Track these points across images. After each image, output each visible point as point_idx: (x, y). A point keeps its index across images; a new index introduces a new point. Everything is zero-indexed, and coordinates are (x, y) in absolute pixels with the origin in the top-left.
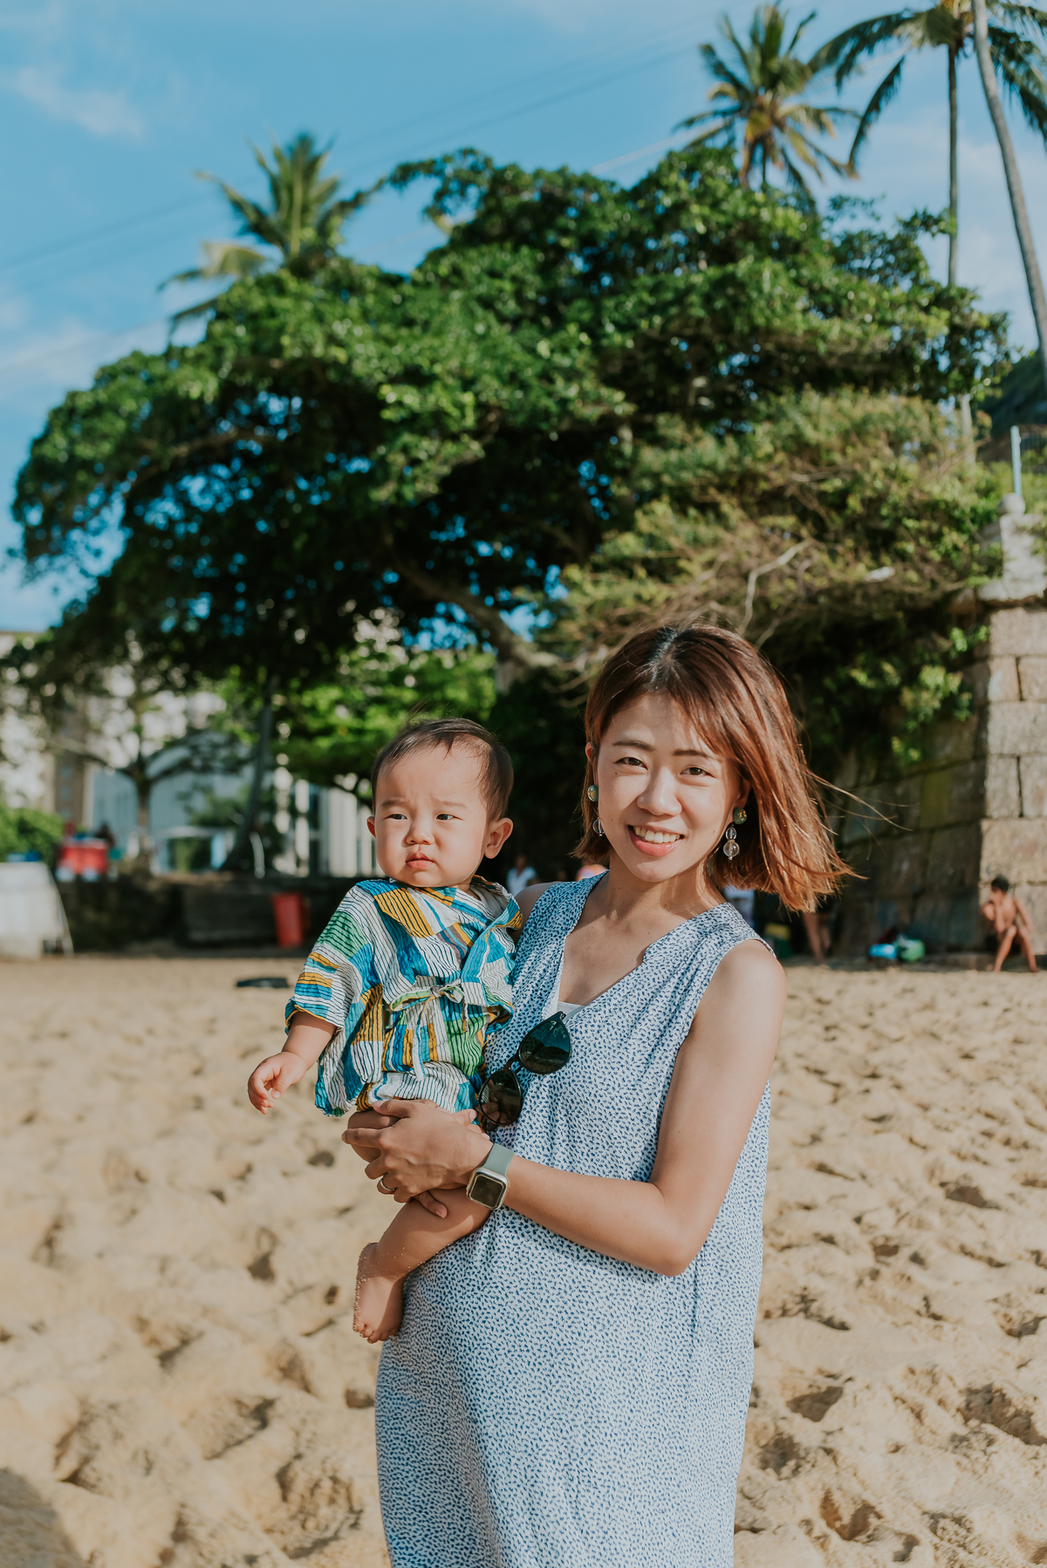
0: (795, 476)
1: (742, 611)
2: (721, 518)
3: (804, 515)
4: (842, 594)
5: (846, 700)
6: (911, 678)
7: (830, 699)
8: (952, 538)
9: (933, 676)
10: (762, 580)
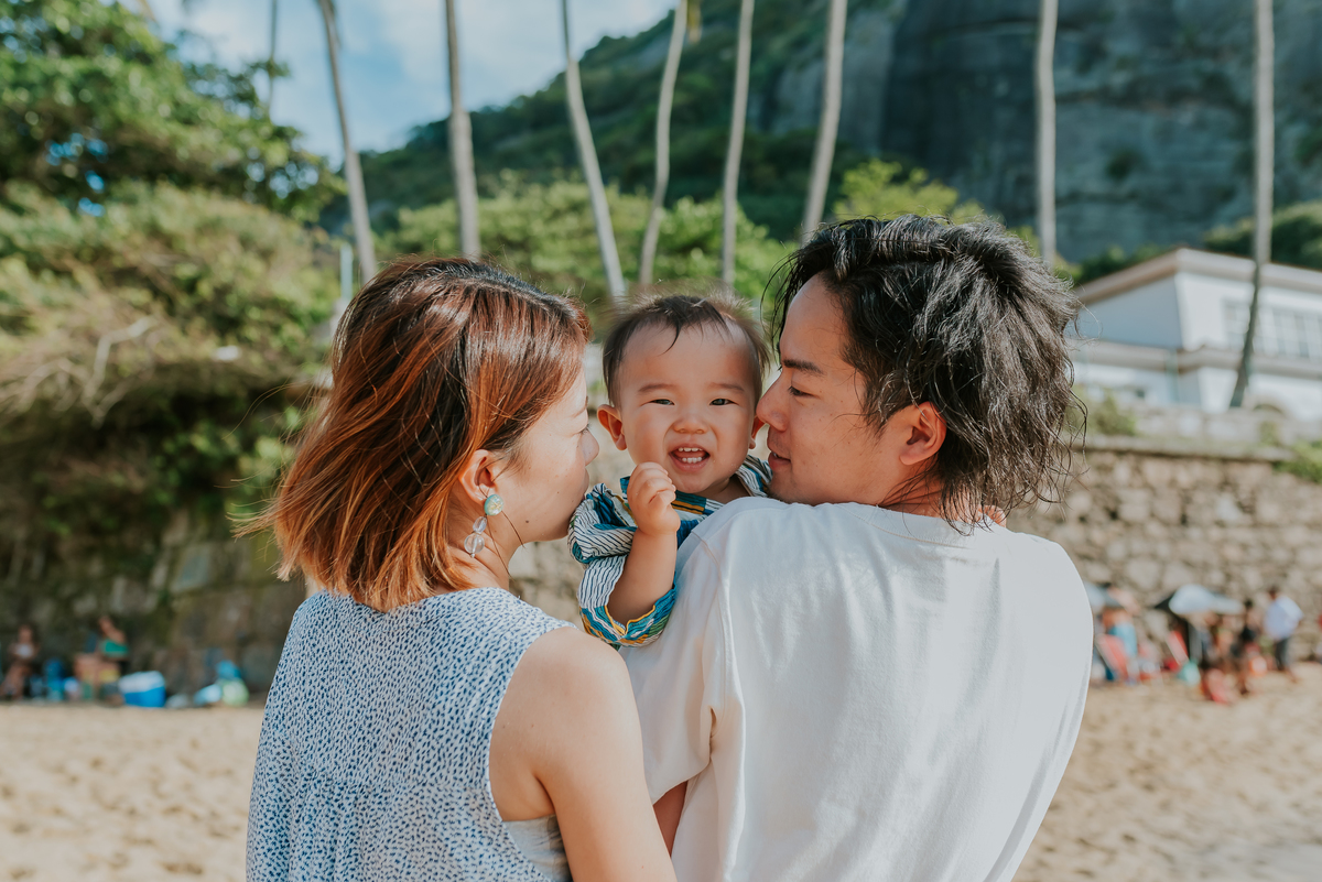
0: (152, 258)
1: (91, 371)
2: (76, 285)
3: (156, 293)
4: (189, 368)
5: (184, 463)
6: (249, 446)
7: (170, 461)
8: (291, 330)
9: (268, 448)
10: (115, 347)
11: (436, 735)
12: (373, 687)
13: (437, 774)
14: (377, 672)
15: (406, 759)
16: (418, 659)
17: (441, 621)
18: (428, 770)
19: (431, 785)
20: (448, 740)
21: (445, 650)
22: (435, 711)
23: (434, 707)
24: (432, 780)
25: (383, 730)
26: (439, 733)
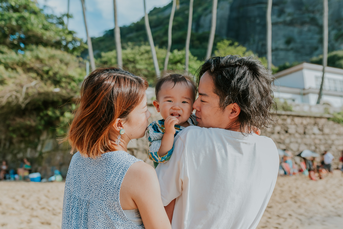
0: (37, 65)
1: (21, 94)
2: (17, 72)
3: (38, 74)
4: (47, 94)
5: (46, 118)
6: (62, 114)
7: (42, 118)
8: (73, 84)
9: (68, 115)
10: (27, 88)
11: (106, 188)
12: (91, 175)
13: (107, 198)
14: (92, 172)
15: (98, 194)
16: (102, 169)
17: (108, 159)
18: (104, 197)
19: (105, 201)
20: (109, 189)
21: (109, 166)
22: (106, 182)
23: (106, 181)
24: (105, 200)
25: (93, 186)
26: (107, 187)
